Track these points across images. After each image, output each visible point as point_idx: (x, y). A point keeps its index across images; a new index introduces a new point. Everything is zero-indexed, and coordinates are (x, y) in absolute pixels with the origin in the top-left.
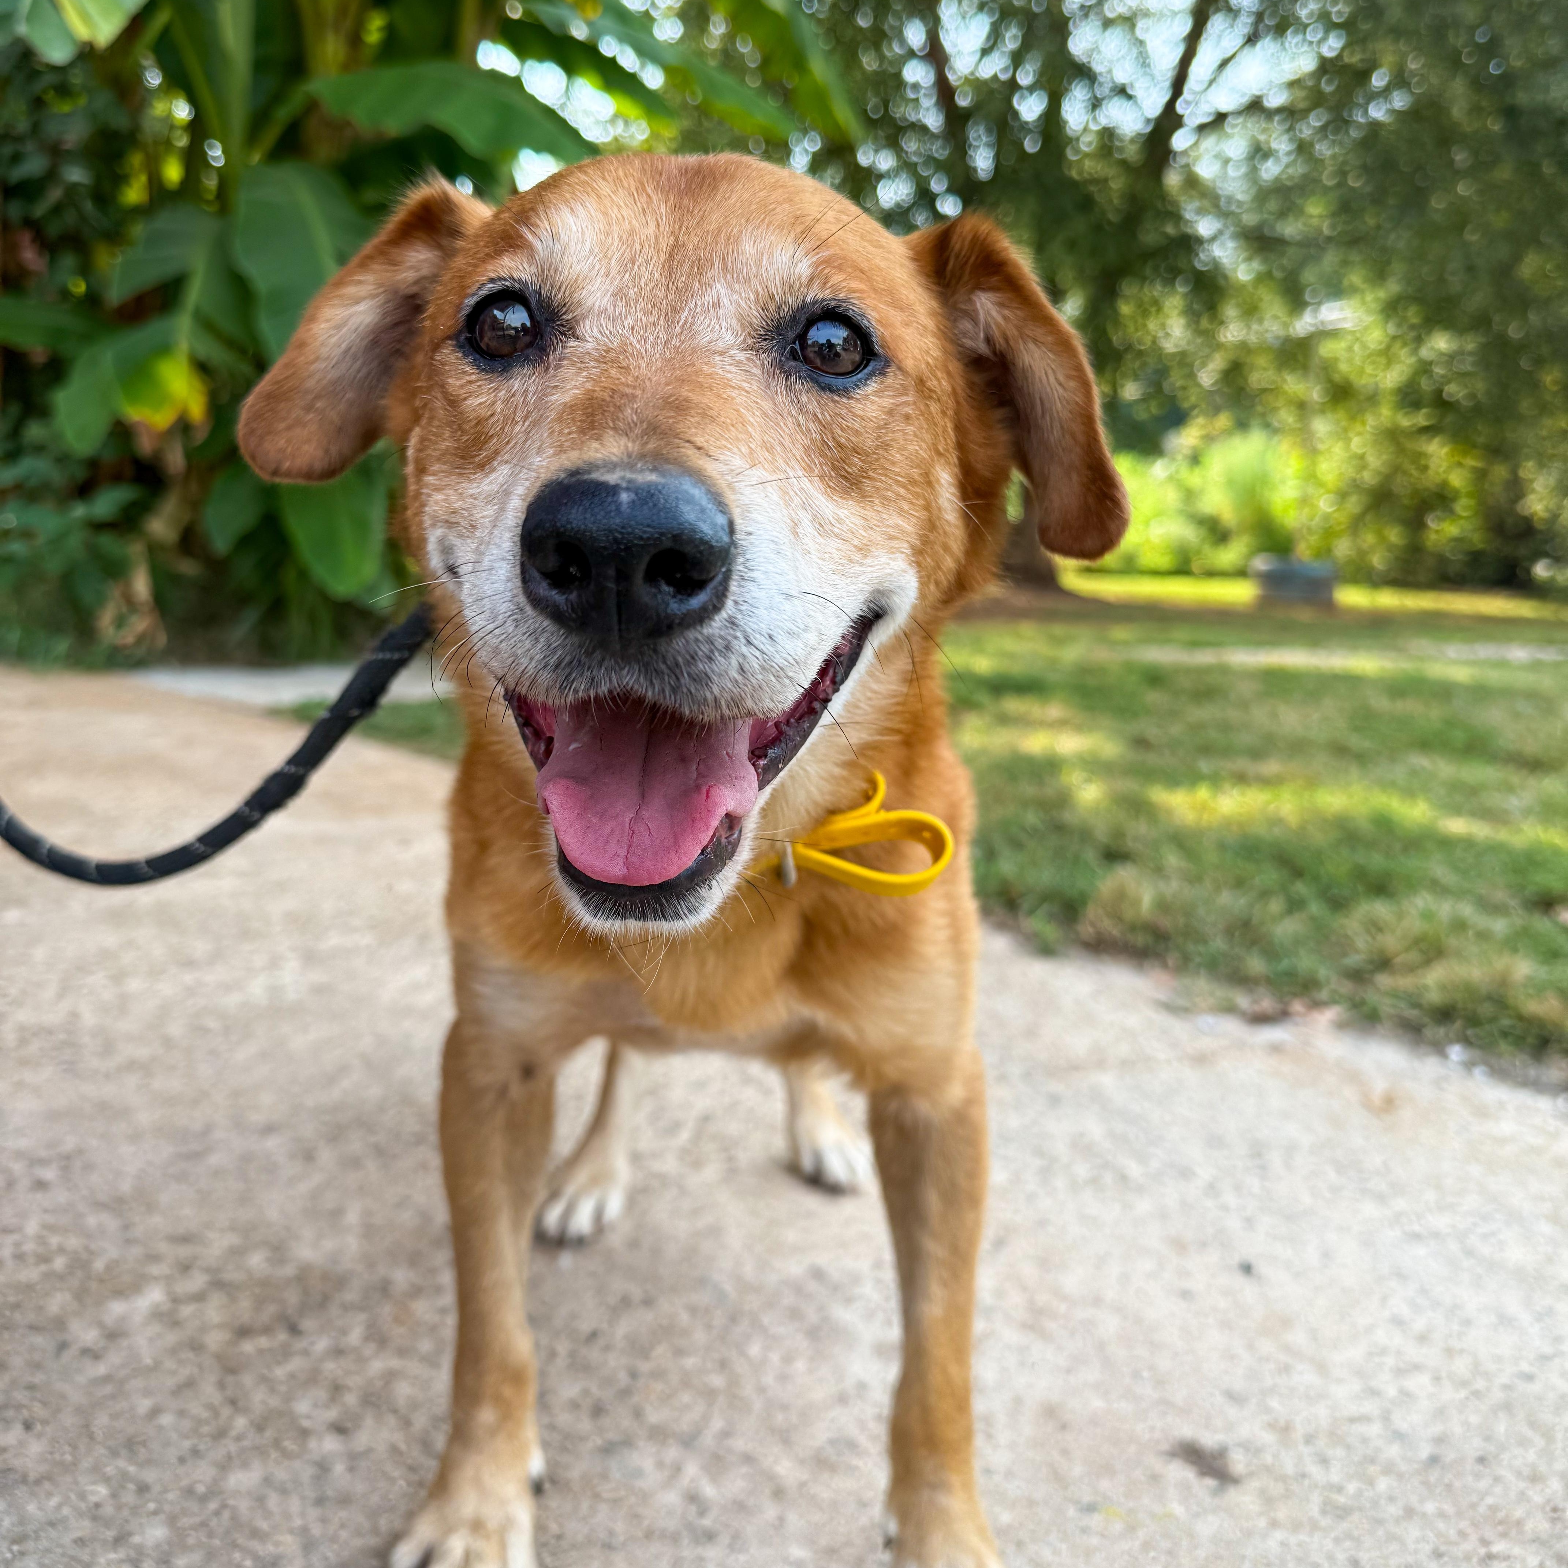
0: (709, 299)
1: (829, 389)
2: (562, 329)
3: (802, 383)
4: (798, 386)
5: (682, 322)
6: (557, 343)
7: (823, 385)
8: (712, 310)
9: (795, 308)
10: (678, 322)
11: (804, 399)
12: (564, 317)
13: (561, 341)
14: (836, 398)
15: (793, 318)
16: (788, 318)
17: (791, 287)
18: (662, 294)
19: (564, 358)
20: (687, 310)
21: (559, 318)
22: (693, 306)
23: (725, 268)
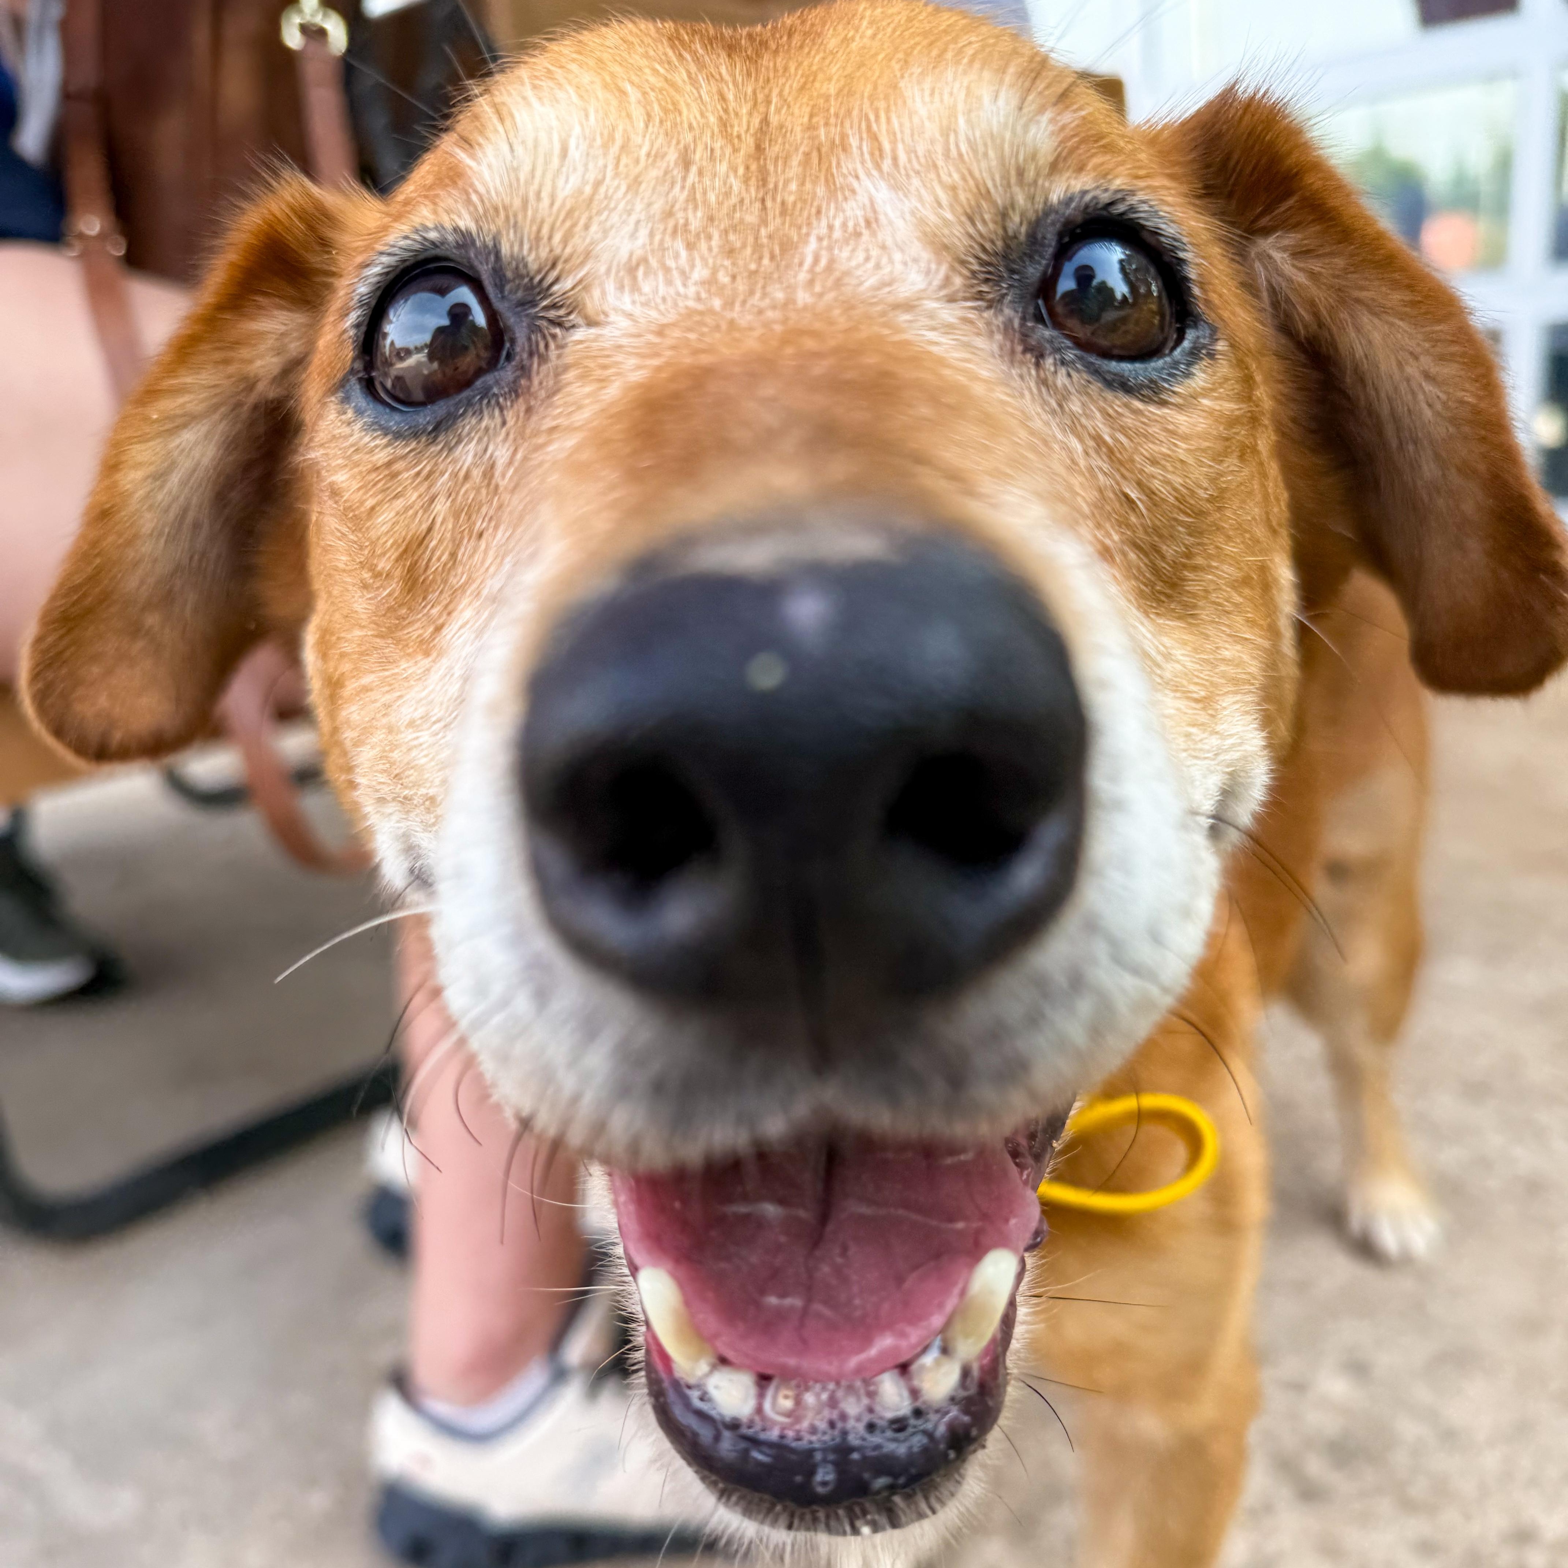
0: (854, 210)
1: (1124, 386)
2: (552, 314)
3: (1069, 375)
4: (1061, 379)
5: (809, 260)
6: (547, 346)
7: (1109, 377)
8: (865, 232)
9: (1032, 216)
10: (801, 264)
11: (1075, 406)
12: (556, 288)
13: (554, 336)
14: (1137, 404)
15: (1033, 239)
16: (1022, 238)
17: (1021, 173)
18: (751, 218)
19: (566, 368)
20: (813, 240)
21: (546, 292)
22: (824, 231)
23: (877, 153)
